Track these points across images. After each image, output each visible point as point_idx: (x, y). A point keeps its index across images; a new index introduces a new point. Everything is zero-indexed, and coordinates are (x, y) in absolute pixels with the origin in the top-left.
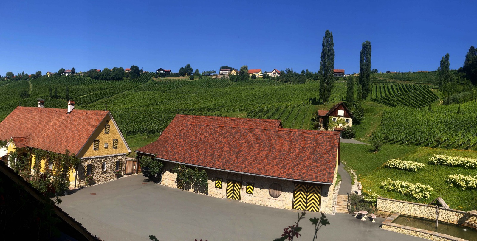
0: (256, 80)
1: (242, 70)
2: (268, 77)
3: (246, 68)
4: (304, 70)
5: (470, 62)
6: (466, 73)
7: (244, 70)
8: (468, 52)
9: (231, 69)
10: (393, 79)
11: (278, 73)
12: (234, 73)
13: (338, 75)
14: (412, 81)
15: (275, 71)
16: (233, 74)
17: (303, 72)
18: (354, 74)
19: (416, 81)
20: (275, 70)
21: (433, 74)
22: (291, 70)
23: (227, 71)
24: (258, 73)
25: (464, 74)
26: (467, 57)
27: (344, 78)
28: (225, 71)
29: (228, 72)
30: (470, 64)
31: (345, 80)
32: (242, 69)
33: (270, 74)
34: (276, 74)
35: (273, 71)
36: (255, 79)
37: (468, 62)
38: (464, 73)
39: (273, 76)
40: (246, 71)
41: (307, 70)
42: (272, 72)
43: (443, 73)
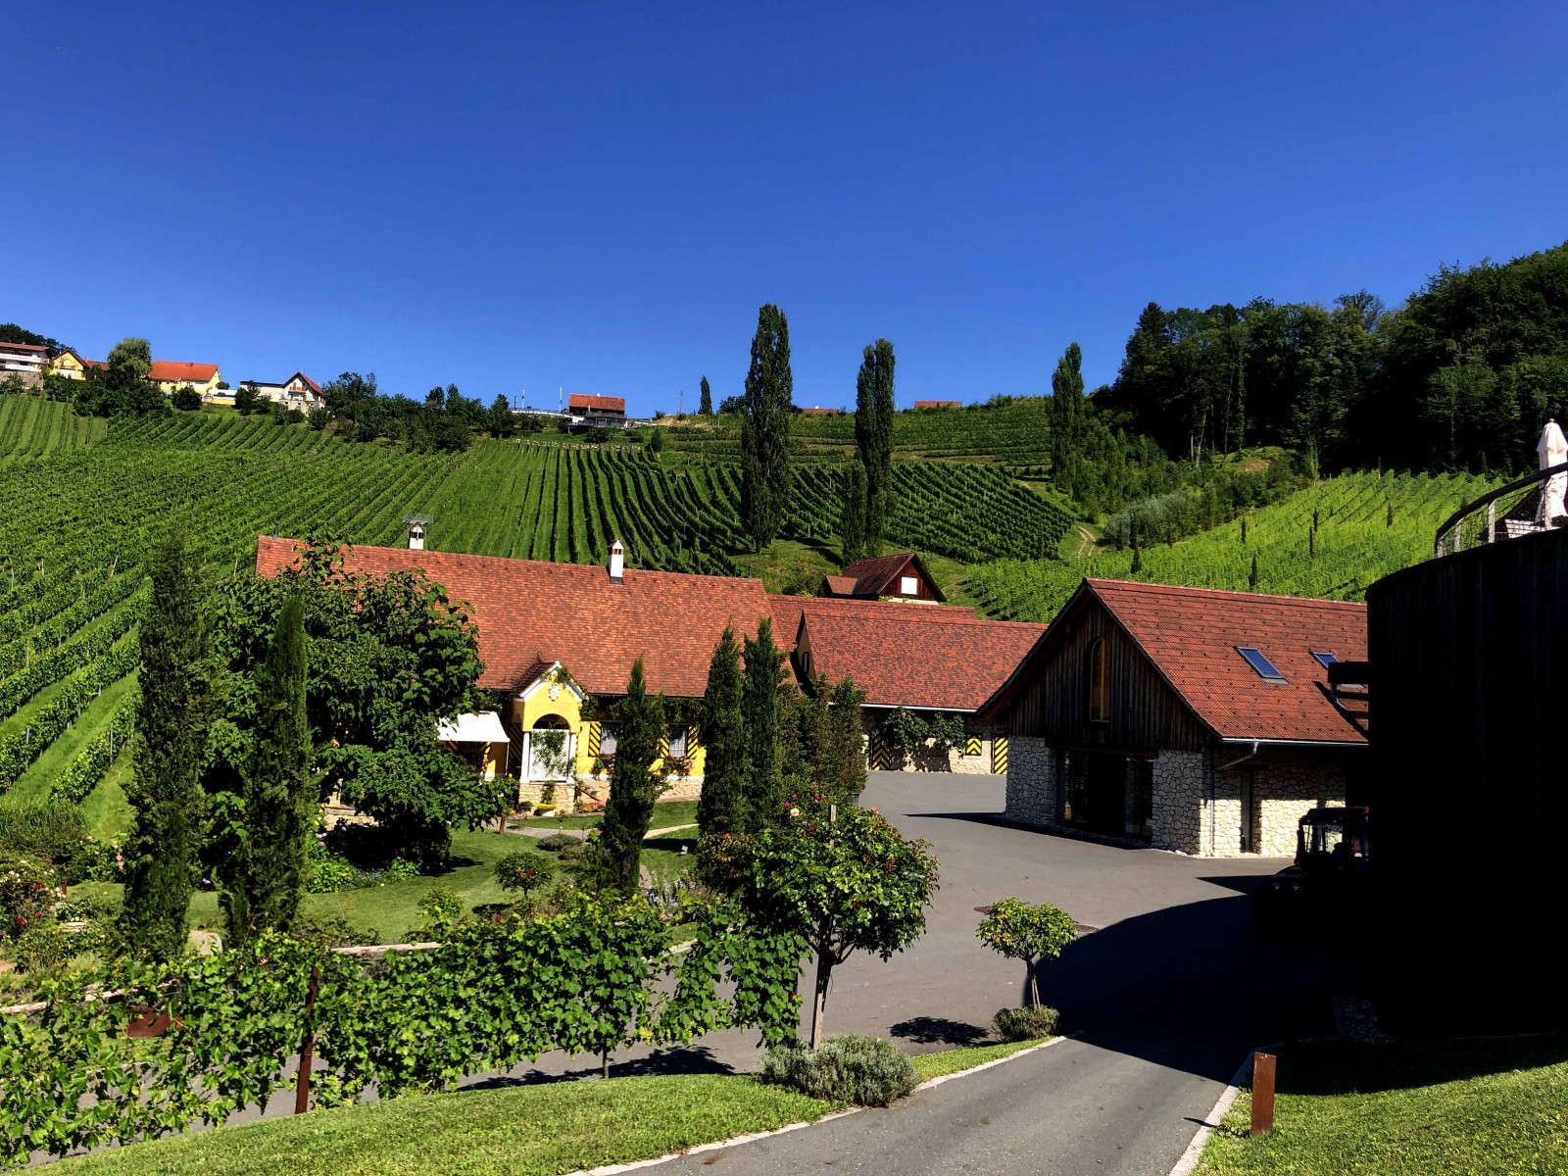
0: (198, 414)
1: (120, 360)
2: (265, 406)
3: (141, 351)
4: (439, 390)
5: (1148, 368)
6: (1134, 413)
7: (134, 361)
8: (1138, 327)
9: (52, 351)
10: (830, 440)
11: (316, 394)
12: (70, 368)
13: (601, 419)
14: (910, 447)
15: (298, 383)
16: (65, 373)
17: (436, 395)
18: (659, 417)
19: (925, 446)
20: (298, 375)
21: (990, 415)
22: (365, 381)
23: (29, 353)
24: (207, 382)
25: (1125, 416)
26: (1133, 347)
27: (628, 434)
28: (17, 351)
29: (34, 358)
30: (1148, 376)
31: (633, 441)
32: (122, 353)
33: (276, 395)
34: (303, 395)
35: (291, 380)
36: (198, 409)
37: (1142, 369)
38: (1127, 409)
39: (292, 406)
40: (145, 365)
41: (453, 391)
42: (284, 387)
43: (1066, 420)
